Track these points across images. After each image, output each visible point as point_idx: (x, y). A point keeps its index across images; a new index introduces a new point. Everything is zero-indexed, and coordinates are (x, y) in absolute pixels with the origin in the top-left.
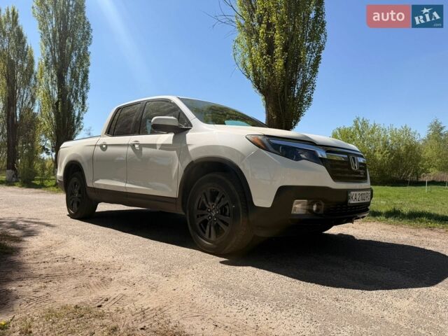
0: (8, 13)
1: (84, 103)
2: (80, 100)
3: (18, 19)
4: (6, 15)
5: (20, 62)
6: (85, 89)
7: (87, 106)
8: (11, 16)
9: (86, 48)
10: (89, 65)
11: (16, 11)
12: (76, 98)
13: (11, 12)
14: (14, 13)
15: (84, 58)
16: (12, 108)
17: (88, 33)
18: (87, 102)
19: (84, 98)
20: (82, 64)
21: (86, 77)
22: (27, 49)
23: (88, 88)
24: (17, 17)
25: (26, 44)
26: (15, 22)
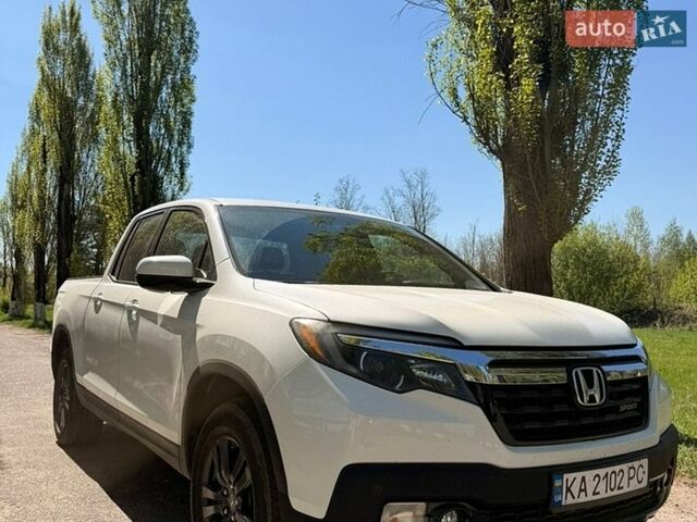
0: (64, 13)
1: (182, 174)
2: (176, 168)
3: (81, 22)
4: (60, 16)
5: (81, 101)
6: (185, 148)
7: (189, 180)
8: (68, 18)
9: (187, 69)
10: (193, 101)
11: (77, 8)
12: (168, 167)
13: (68, 11)
14: (72, 13)
15: (183, 89)
16: (66, 186)
17: (191, 41)
18: (188, 172)
19: (183, 166)
20: (178, 99)
21: (187, 124)
22: (94, 76)
23: (190, 147)
24: (78, 19)
25: (92, 67)
26: (75, 28)
